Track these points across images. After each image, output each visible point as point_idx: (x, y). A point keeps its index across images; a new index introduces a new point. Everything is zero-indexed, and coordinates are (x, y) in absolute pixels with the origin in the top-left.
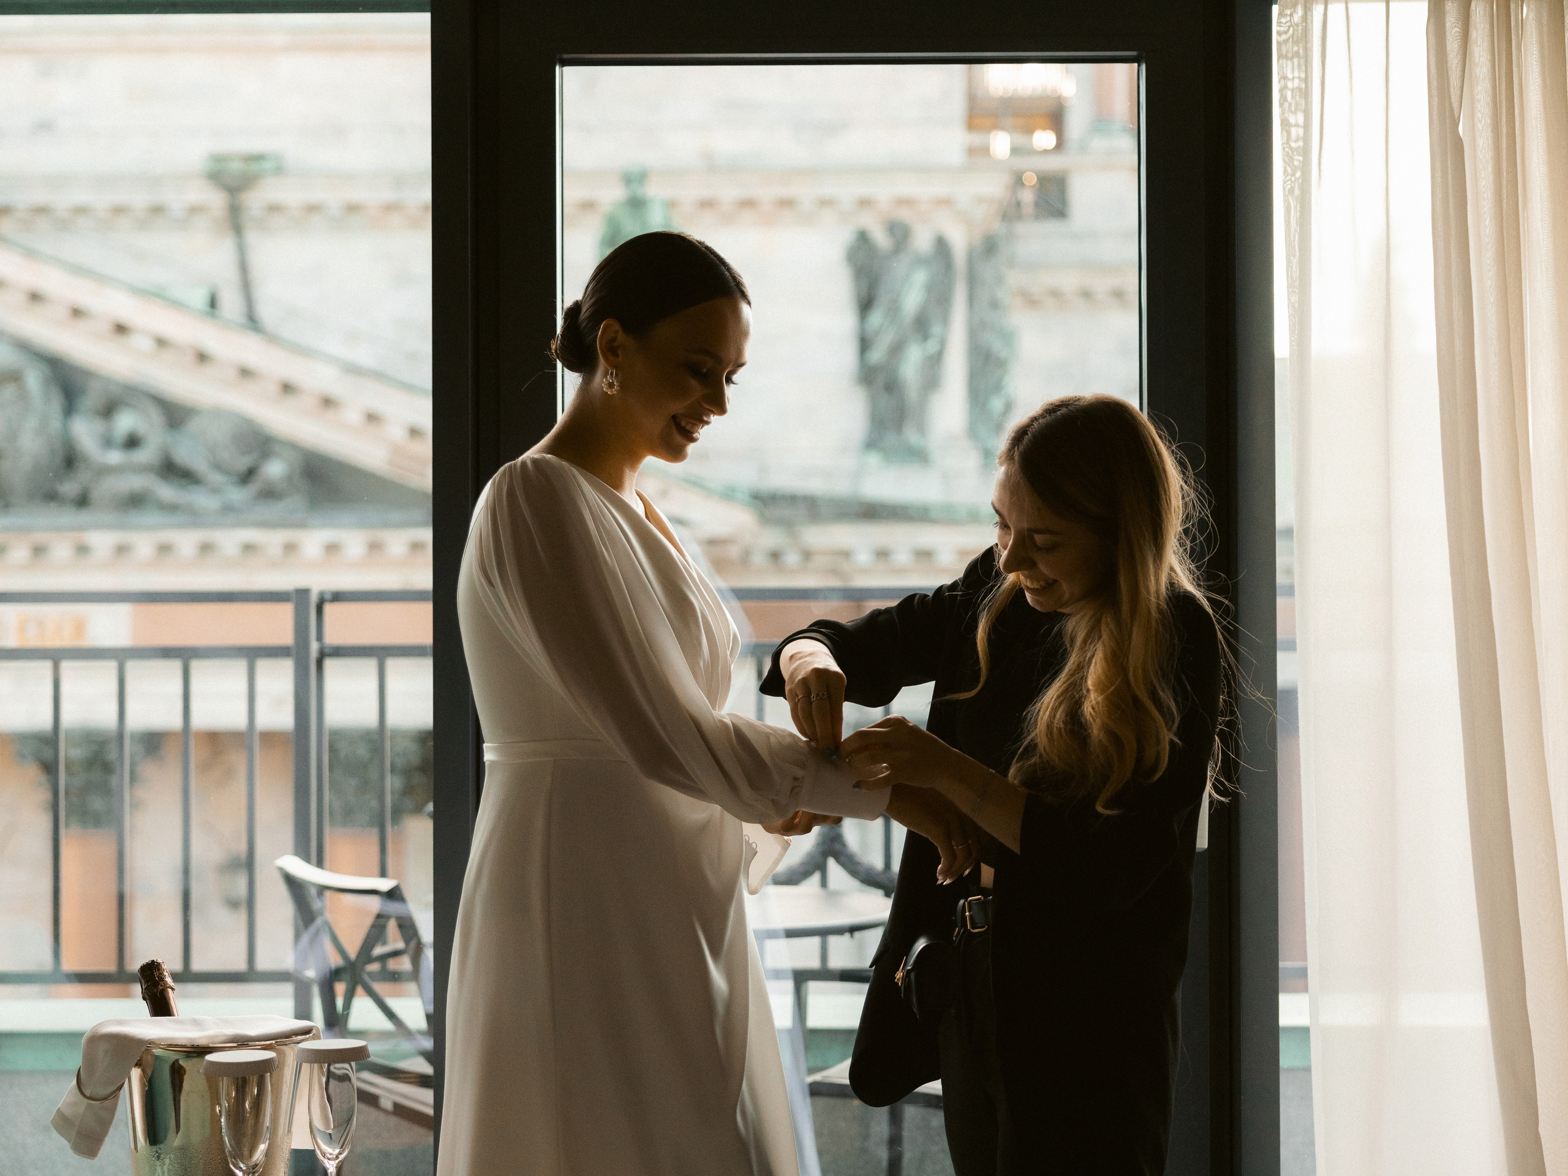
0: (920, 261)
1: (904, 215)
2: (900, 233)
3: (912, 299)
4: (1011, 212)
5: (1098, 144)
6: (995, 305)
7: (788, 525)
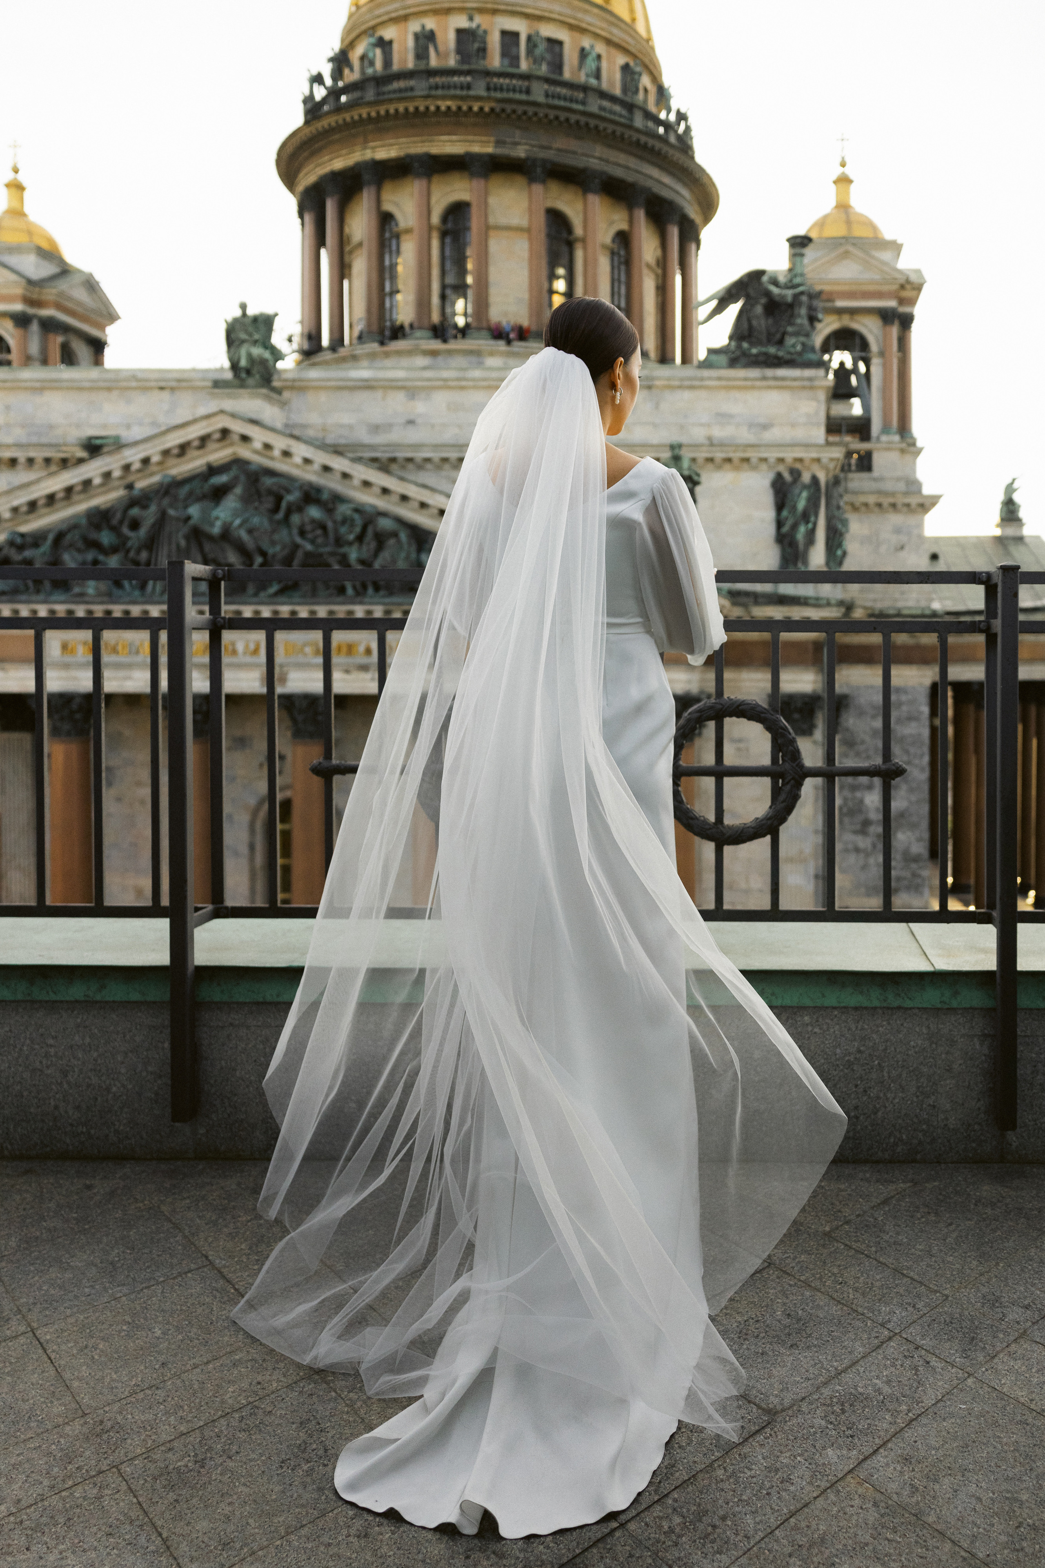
0: (805, 487)
1: (798, 466)
2: (796, 474)
3: (801, 504)
4: (846, 468)
5: (884, 438)
6: (839, 508)
7: (745, 606)
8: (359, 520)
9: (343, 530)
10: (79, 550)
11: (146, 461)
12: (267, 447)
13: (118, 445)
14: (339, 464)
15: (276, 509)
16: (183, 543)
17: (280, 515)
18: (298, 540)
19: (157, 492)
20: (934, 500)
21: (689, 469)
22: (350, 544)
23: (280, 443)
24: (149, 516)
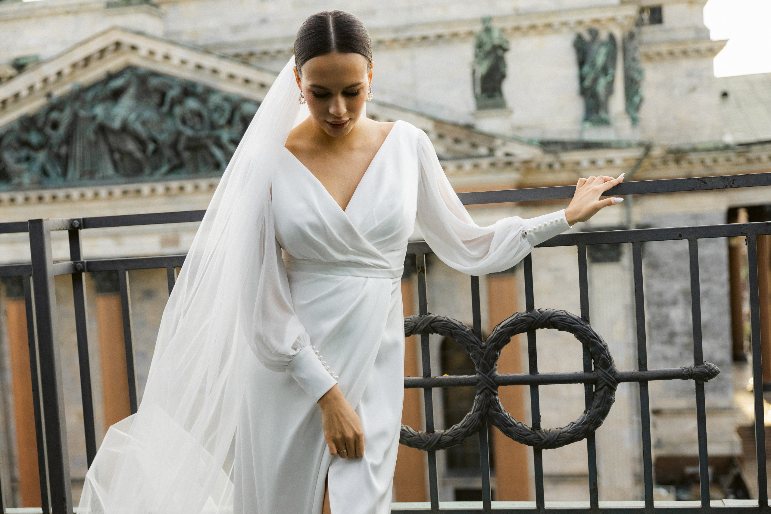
0: (603, 44)
1: (596, 26)
2: (594, 33)
3: (600, 59)
4: (639, 23)
6: (634, 59)
7: (554, 153)
8: (227, 107)
9: (216, 116)
10: (16, 149)
11: (59, 74)
12: (152, 53)
13: (38, 62)
14: (209, 62)
15: (161, 104)
16: (92, 137)
17: (165, 109)
18: (182, 127)
19: (69, 98)
20: (722, 44)
21: (501, 38)
22: (222, 127)
23: (161, 49)
24: (65, 118)
